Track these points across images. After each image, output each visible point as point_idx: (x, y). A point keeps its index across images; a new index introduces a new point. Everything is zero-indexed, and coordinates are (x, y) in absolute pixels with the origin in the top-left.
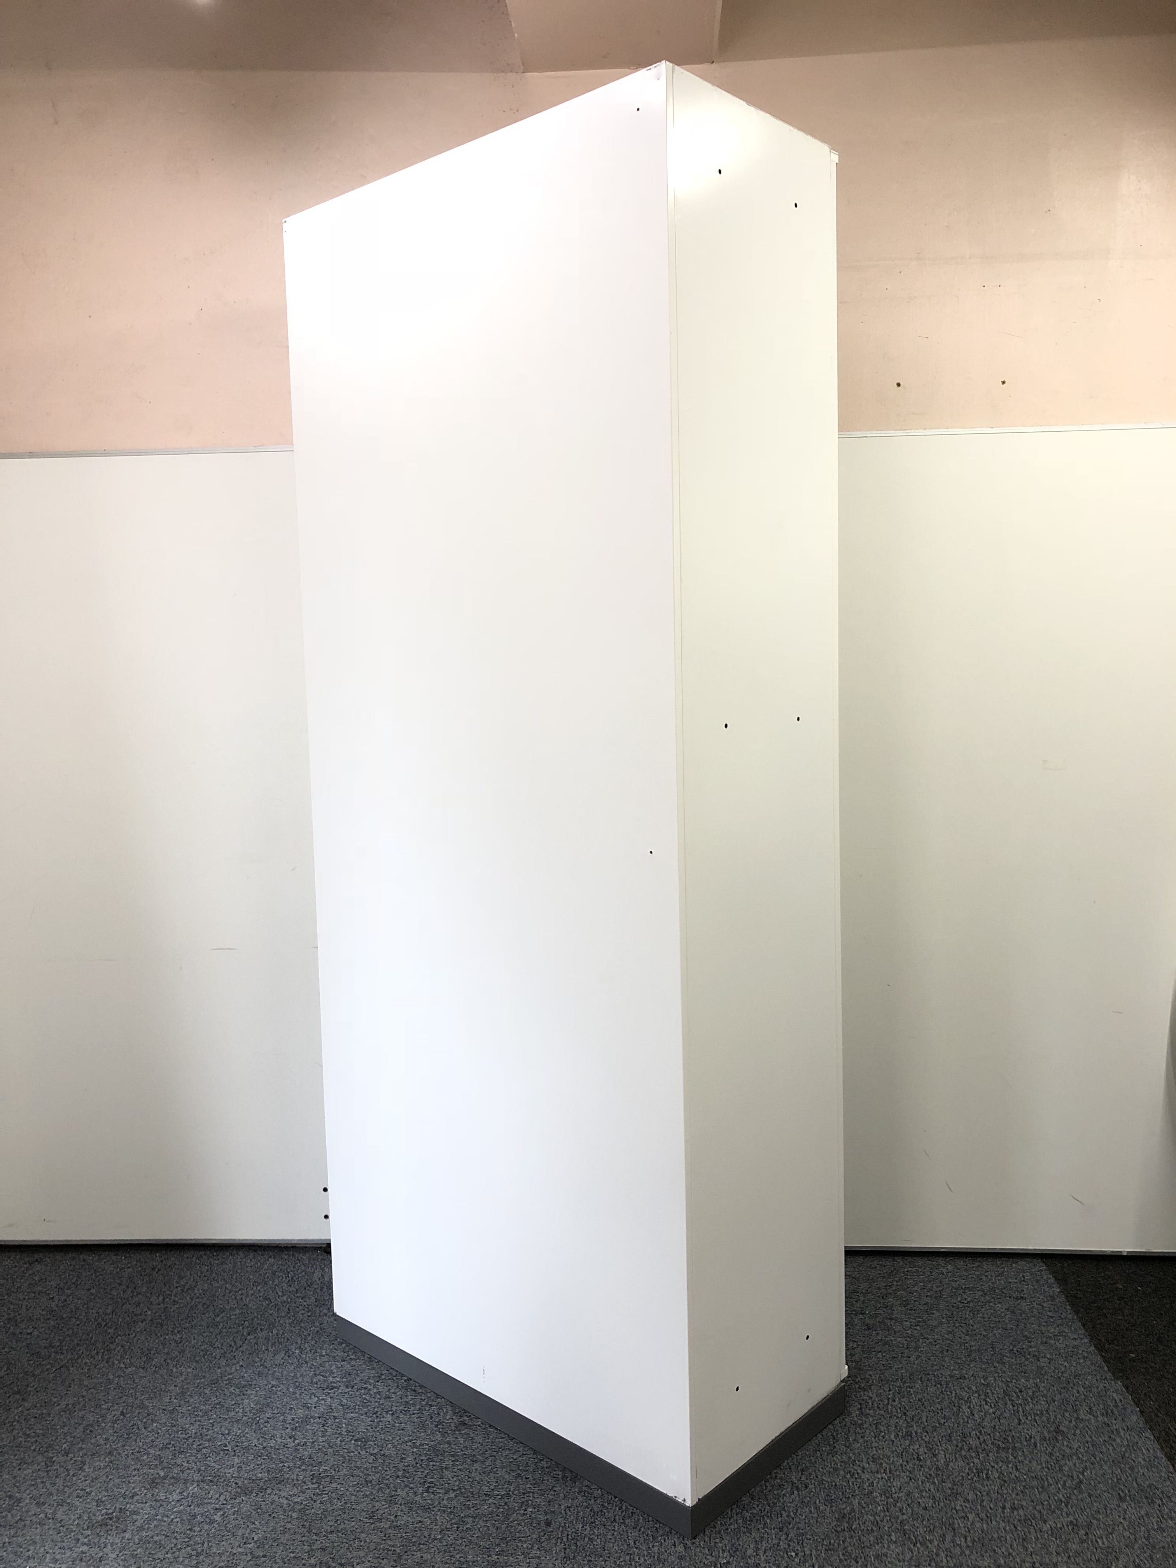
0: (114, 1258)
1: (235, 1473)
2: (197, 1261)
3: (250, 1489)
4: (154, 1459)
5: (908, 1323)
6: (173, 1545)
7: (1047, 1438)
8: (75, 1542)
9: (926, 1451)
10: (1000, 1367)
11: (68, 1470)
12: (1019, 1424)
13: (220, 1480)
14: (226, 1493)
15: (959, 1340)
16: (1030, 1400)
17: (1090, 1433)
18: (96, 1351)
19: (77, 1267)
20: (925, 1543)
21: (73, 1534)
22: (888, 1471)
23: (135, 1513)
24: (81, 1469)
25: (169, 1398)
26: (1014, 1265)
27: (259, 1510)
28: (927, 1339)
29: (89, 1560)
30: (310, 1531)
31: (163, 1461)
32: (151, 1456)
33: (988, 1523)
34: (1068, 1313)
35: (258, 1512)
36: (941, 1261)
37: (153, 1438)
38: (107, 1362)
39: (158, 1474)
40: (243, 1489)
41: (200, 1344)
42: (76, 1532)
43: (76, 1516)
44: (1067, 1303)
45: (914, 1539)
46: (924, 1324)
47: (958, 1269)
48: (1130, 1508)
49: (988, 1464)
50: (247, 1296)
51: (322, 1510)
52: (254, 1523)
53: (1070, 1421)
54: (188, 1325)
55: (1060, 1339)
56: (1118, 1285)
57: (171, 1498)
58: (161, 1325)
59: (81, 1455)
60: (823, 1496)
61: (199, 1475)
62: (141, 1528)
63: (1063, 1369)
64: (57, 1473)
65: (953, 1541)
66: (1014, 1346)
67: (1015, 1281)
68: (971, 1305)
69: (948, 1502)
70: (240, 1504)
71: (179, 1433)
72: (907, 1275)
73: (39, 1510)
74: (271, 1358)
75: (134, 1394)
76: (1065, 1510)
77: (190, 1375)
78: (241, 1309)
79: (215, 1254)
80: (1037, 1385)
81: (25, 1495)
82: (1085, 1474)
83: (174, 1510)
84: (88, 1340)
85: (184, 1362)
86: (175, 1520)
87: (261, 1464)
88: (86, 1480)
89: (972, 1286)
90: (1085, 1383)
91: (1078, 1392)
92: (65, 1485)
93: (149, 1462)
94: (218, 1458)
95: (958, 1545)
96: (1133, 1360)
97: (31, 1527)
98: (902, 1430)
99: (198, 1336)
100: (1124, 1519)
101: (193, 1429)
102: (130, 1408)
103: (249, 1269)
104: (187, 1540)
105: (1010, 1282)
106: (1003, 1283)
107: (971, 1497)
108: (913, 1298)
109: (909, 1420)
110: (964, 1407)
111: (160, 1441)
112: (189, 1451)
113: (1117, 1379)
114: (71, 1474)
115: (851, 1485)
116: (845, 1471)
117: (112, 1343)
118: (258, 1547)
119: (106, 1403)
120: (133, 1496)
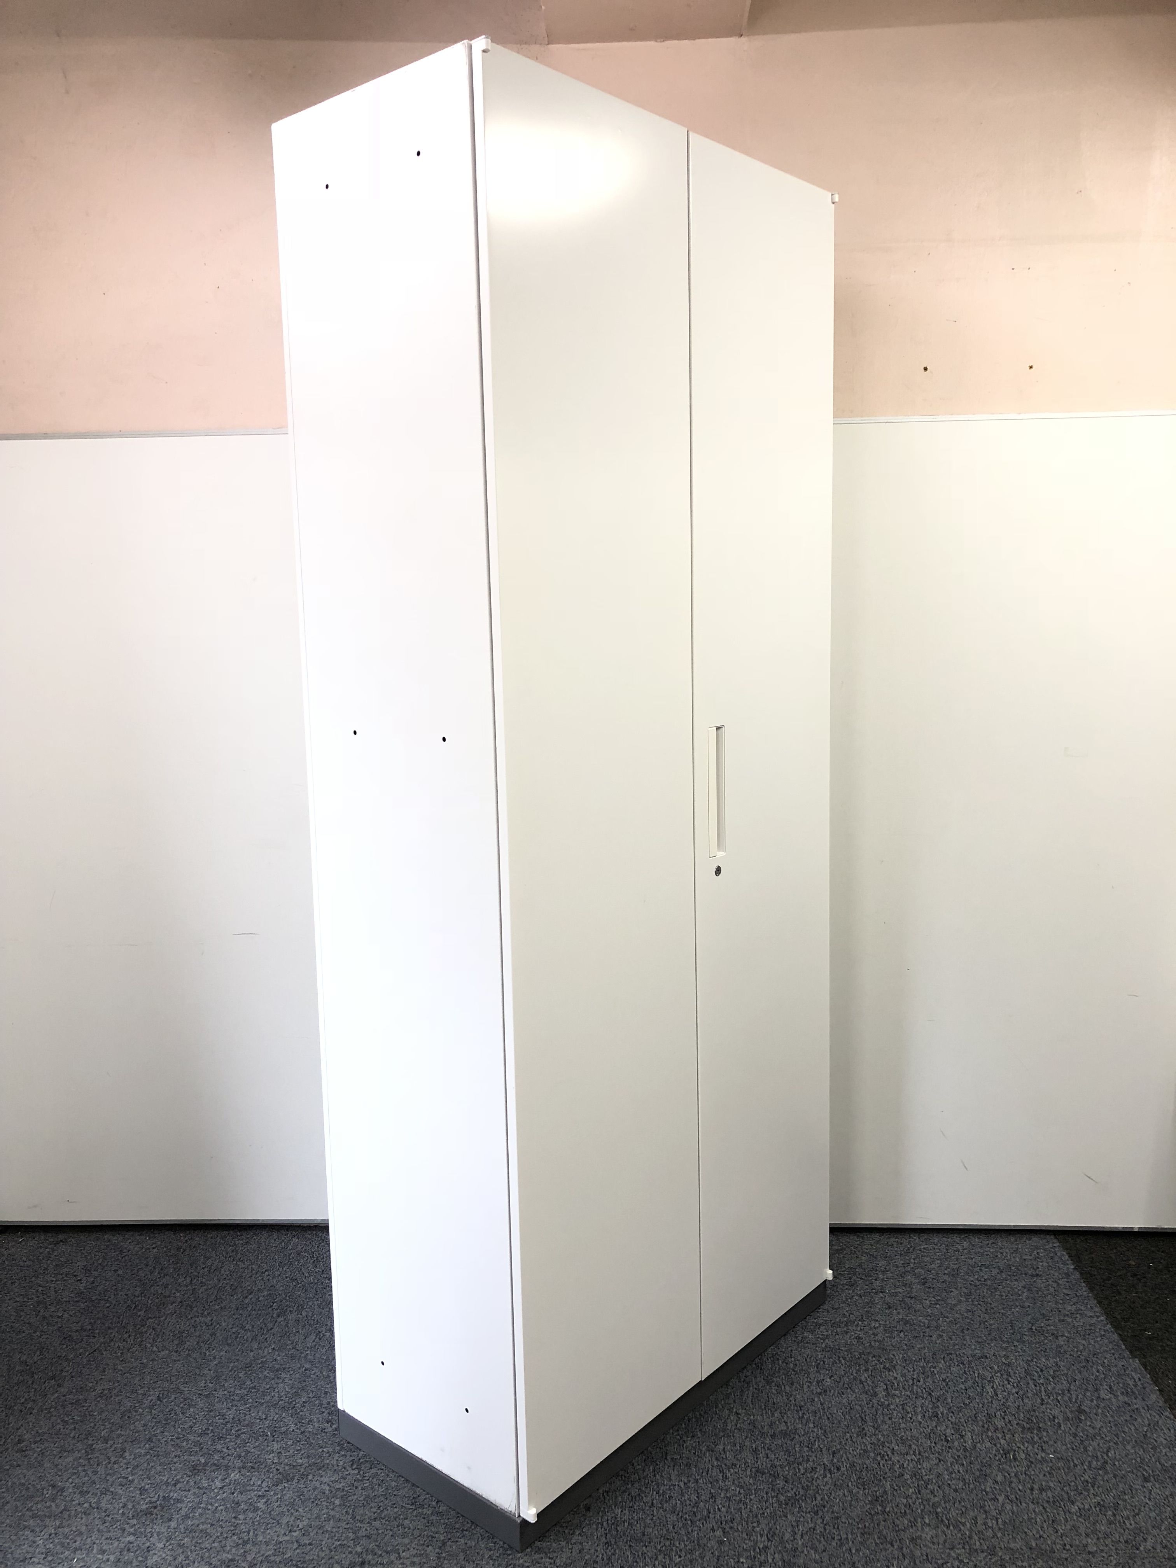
0: (138, 1238)
1: (275, 1458)
2: (222, 1241)
3: (291, 1475)
4: (194, 1445)
5: (927, 1302)
6: (219, 1534)
7: (1070, 1418)
8: (121, 1532)
9: (953, 1432)
10: (1020, 1347)
11: (109, 1458)
12: (1042, 1404)
13: (261, 1466)
14: (267, 1480)
15: (978, 1318)
16: (1051, 1380)
17: (1111, 1413)
18: (127, 1334)
19: (102, 1247)
20: (958, 1526)
21: (118, 1523)
22: (917, 1453)
23: (179, 1501)
24: (121, 1456)
25: (204, 1382)
26: (1027, 1241)
27: (301, 1497)
28: (947, 1317)
29: (137, 1550)
30: (354, 1518)
31: (203, 1448)
32: (190, 1442)
33: (1018, 1505)
34: (1084, 1290)
35: (301, 1499)
36: (956, 1238)
37: (191, 1423)
38: (140, 1346)
39: (199, 1460)
40: (285, 1475)
41: (230, 1327)
42: (121, 1522)
43: (121, 1505)
44: (1082, 1281)
45: (947, 1522)
46: (943, 1302)
47: (973, 1245)
48: (1155, 1489)
49: (1013, 1444)
50: (273, 1278)
51: (364, 1497)
52: (297, 1511)
53: (1092, 1401)
54: (217, 1307)
55: (1077, 1317)
56: (1130, 1262)
57: (213, 1486)
58: (191, 1307)
59: (121, 1441)
60: (855, 1478)
61: (239, 1461)
62: (187, 1517)
63: (1081, 1348)
64: (98, 1461)
65: (985, 1524)
66: (1033, 1324)
67: (1030, 1257)
68: (989, 1283)
69: (978, 1484)
70: (282, 1490)
71: (217, 1418)
72: (924, 1252)
73: (83, 1499)
74: (303, 1341)
75: (169, 1379)
76: (1092, 1491)
77: (223, 1358)
78: (268, 1290)
79: (239, 1233)
80: (1057, 1365)
81: (68, 1484)
82: (1110, 1455)
83: (218, 1498)
84: (118, 1322)
85: (217, 1345)
86: (220, 1508)
87: (300, 1450)
88: (127, 1468)
89: (988, 1263)
90: (1104, 1362)
91: (1098, 1371)
92: (107, 1472)
93: (189, 1448)
94: (257, 1444)
95: (990, 1527)
96: (1150, 1338)
97: (76, 1516)
98: (929, 1411)
99: (229, 1318)
100: (1150, 1499)
101: (230, 1415)
102: (166, 1393)
103: (273, 1249)
104: (232, 1528)
105: (1025, 1260)
106: (1018, 1260)
107: (1000, 1478)
108: (931, 1276)
109: (934, 1401)
110: (987, 1387)
111: (199, 1426)
112: (228, 1437)
113: (1134, 1357)
114: (112, 1462)
115: (882, 1467)
116: (875, 1453)
117: (142, 1326)
118: (304, 1535)
119: (142, 1388)
120: (175, 1485)
